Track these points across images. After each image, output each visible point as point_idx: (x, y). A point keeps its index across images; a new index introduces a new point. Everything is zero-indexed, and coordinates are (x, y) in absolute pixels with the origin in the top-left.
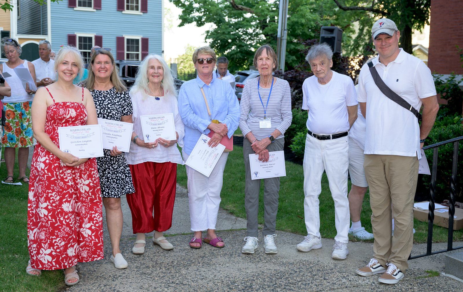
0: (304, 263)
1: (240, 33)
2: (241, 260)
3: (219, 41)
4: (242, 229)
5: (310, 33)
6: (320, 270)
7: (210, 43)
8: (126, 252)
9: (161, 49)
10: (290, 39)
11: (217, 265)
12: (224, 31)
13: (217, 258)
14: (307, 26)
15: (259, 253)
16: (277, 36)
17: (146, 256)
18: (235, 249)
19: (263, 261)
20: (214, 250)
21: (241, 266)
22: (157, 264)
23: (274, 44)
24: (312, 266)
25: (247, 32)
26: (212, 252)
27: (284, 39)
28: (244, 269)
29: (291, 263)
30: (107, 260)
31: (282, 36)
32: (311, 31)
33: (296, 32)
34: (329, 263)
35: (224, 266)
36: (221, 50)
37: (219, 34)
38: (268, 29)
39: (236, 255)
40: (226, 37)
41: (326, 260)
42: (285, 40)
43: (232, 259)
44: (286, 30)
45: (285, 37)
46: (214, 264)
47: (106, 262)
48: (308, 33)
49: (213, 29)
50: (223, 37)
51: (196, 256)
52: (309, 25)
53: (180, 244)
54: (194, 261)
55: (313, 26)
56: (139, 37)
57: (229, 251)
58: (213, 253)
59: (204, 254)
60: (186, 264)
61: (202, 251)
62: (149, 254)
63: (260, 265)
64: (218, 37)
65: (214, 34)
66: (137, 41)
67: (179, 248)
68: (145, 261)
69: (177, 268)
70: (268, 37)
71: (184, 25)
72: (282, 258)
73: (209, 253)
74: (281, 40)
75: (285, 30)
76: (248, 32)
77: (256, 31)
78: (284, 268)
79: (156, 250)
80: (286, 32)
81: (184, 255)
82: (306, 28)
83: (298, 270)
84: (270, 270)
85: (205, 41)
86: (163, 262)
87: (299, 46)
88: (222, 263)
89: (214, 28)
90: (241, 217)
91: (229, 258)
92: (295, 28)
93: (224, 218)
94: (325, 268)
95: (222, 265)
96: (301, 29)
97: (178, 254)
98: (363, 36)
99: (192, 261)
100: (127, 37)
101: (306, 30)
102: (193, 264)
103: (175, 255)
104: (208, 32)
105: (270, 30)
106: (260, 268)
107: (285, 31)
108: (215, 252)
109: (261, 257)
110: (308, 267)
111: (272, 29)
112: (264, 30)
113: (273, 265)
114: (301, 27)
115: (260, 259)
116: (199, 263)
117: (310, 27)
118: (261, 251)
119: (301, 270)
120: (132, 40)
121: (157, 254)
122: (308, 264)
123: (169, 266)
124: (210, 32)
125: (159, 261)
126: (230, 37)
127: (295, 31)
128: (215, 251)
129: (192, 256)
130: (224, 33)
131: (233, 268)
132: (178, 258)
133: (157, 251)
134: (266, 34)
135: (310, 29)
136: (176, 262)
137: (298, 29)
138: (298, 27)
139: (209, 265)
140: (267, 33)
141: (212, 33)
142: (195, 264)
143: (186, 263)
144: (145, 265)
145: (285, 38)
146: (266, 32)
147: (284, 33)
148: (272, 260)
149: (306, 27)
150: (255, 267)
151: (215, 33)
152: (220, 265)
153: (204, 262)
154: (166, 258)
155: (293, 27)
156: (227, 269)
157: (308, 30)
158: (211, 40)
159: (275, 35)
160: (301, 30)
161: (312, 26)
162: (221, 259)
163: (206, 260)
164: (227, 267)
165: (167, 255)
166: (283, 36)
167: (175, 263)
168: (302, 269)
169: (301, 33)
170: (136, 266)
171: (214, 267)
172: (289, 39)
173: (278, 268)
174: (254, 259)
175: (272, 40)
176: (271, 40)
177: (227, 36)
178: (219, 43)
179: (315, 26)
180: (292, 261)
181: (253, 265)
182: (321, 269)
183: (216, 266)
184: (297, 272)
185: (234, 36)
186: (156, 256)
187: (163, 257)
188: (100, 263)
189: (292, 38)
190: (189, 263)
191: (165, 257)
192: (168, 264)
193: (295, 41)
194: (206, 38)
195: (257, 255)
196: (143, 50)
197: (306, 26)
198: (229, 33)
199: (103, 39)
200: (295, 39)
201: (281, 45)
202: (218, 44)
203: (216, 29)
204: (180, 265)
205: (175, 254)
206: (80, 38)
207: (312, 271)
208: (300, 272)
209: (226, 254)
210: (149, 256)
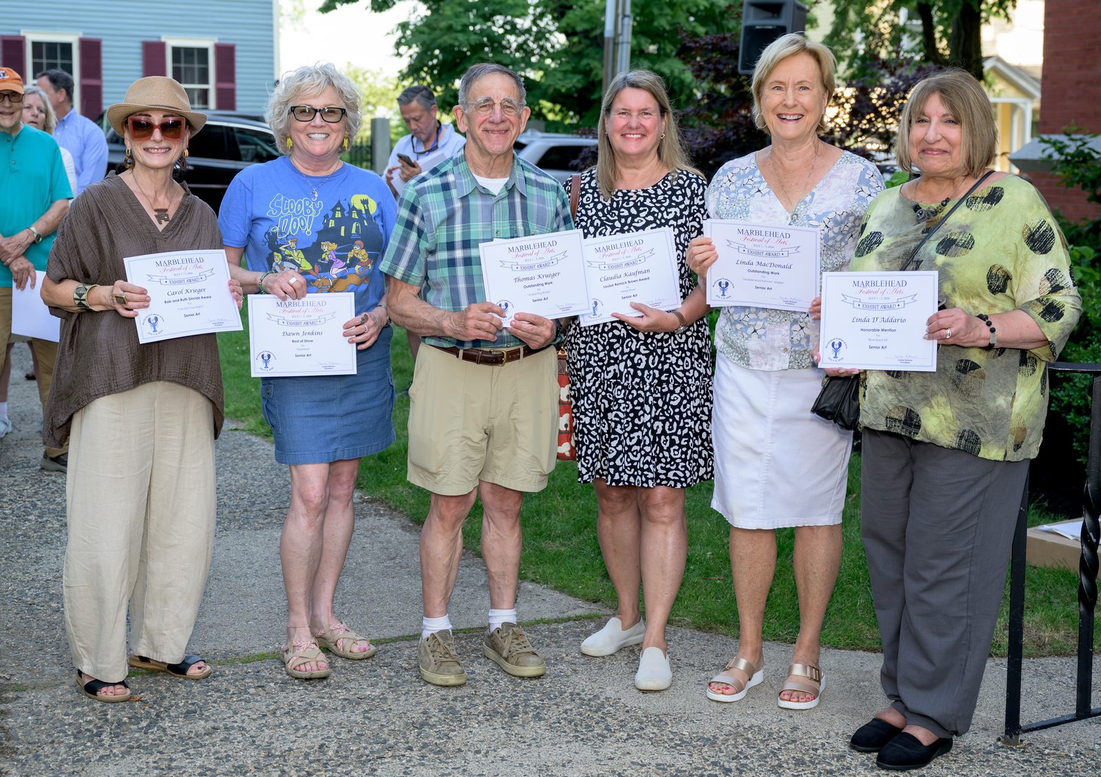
0: (750, 736)
1: (494, 29)
2: (547, 734)
3: (437, 52)
4: (538, 622)
5: (694, 27)
6: (804, 763)
7: (411, 56)
8: (169, 716)
9: (272, 74)
10: (639, 44)
11: (470, 755)
12: (450, 22)
13: (466, 727)
14: (685, 7)
15: (602, 705)
16: (602, 34)
17: (233, 728)
18: (523, 691)
19: (618, 735)
20: (455, 699)
21: (549, 754)
22: (269, 755)
23: (593, 58)
24: (777, 746)
25: (514, 26)
26: (451, 708)
27: (622, 43)
28: (557, 764)
29: (708, 739)
30: (107, 746)
31: (616, 35)
32: (695, 21)
33: (656, 24)
34: (828, 733)
35: (491, 758)
36: (444, 76)
37: (438, 32)
38: (576, 16)
39: (526, 713)
40: (456, 39)
41: (817, 724)
42: (625, 45)
43: (517, 729)
44: (628, 16)
45: (627, 37)
46: (460, 750)
47: (102, 757)
48: (687, 27)
49: (419, 19)
50: (447, 39)
51: (399, 724)
52: (690, 5)
53: (343, 679)
54: (391, 741)
55: (702, 8)
56: (208, 43)
57: (505, 701)
58: (452, 710)
59: (424, 713)
60: (367, 752)
61: (419, 703)
62: (243, 721)
63: (608, 749)
64: (434, 40)
65: (423, 33)
66: (203, 52)
67: (342, 694)
68: (230, 746)
69: (339, 769)
70: (575, 39)
71: (335, 8)
72: (677, 721)
73: (441, 710)
74: (616, 44)
75: (625, 16)
76: (519, 26)
77: (542, 24)
78: (686, 757)
79: (268, 706)
80: (629, 23)
81: (359, 719)
82: (680, 13)
83: (733, 765)
84: (643, 765)
85: (396, 52)
86: (290, 750)
87: (663, 61)
88: (484, 747)
89: (423, 15)
90: (533, 581)
91: (507, 727)
92: (652, 13)
93: (480, 584)
94: (820, 752)
95: (486, 754)
96: (667, 15)
97: (340, 717)
98: (847, 30)
99: (385, 742)
100: (172, 42)
101: (681, 18)
102: (390, 754)
103: (329, 723)
104: (404, 26)
105: (582, 20)
106: (610, 762)
107: (626, 20)
108: (459, 706)
109: (609, 719)
110: (763, 752)
111: (587, 17)
112: (565, 21)
113: (651, 749)
114: (667, 10)
115: (607, 728)
116: (411, 749)
117: (694, 10)
118: (607, 698)
119: (743, 761)
120: (189, 52)
121: (270, 720)
122: (763, 741)
123: (311, 762)
124: (412, 27)
125: (276, 744)
126: (468, 40)
127: (652, 21)
128: (459, 704)
129: (384, 721)
130: (450, 28)
131: (521, 765)
132: (339, 734)
133: (272, 708)
134: (570, 30)
135: (692, 15)
136: (333, 746)
137: (661, 15)
138: (661, 9)
139: (442, 756)
140: (574, 29)
141: (418, 31)
142: (397, 753)
143: (365, 748)
144: (230, 764)
145: (625, 40)
146: (568, 25)
147: (623, 25)
148: (646, 731)
149: (682, 10)
150: (595, 757)
151: (426, 30)
152: (478, 752)
153: (425, 746)
154: (301, 732)
155: (647, 11)
156: (501, 765)
157: (687, 19)
158: (415, 49)
159: (597, 32)
160: (669, 18)
161: (697, 6)
162: (480, 732)
163: (432, 737)
164: (503, 759)
165: (303, 723)
166: (622, 34)
167: (331, 753)
168: (746, 757)
169: (668, 28)
170: (201, 767)
171: (459, 762)
172: (635, 42)
173: (668, 759)
174: (588, 726)
175: (588, 47)
176: (583, 46)
177: (461, 37)
178: (437, 57)
179: (706, 8)
180: (709, 731)
181: (587, 752)
182: (807, 758)
183: (464, 759)
184: (730, 770)
185: (480, 38)
186: (267, 727)
187: (291, 731)
188: (81, 760)
189: (643, 40)
190: (378, 751)
191: (297, 730)
192: (307, 755)
193: (652, 48)
194: (398, 44)
195: (596, 712)
196: (219, 78)
197: (680, 6)
198: (465, 26)
199: (104, 49)
200: (653, 43)
201: (614, 60)
202: (435, 61)
203: (426, 17)
204: (346, 757)
205: (331, 717)
206: (37, 46)
207: (780, 766)
208: (741, 772)
209: (496, 712)
210: (244, 729)
